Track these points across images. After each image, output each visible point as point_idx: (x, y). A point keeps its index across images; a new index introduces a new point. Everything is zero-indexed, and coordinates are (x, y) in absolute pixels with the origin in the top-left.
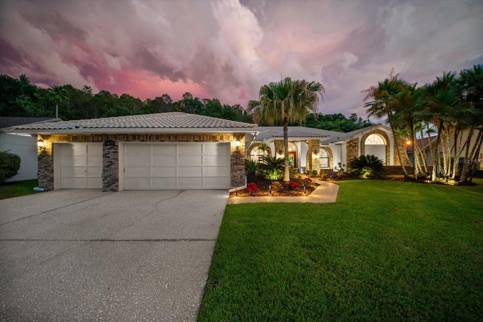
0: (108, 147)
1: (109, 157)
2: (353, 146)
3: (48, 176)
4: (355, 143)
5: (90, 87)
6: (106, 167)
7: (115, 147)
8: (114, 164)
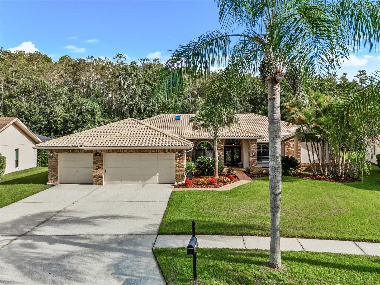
0: (97, 157)
1: (97, 163)
3: (55, 175)
4: (291, 141)
6: (95, 169)
7: (101, 157)
8: (101, 167)
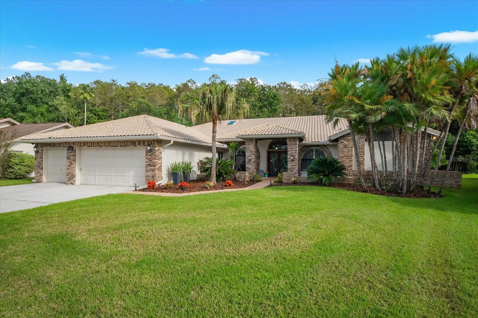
0: (70, 151)
1: (70, 159)
3: (40, 172)
4: (348, 141)
6: (68, 166)
7: (74, 152)
8: (73, 164)
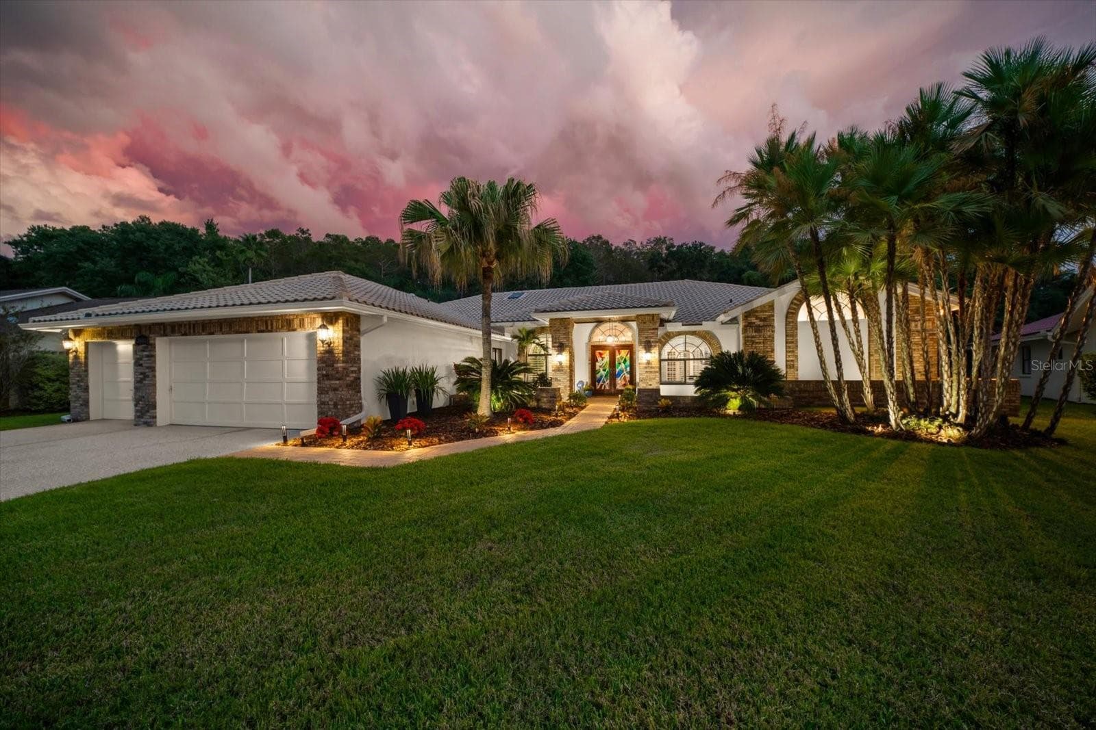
0: (141, 347)
2: (759, 326)
4: (764, 320)
5: (308, 230)
6: (138, 382)
7: (150, 348)
8: (150, 376)
